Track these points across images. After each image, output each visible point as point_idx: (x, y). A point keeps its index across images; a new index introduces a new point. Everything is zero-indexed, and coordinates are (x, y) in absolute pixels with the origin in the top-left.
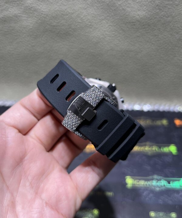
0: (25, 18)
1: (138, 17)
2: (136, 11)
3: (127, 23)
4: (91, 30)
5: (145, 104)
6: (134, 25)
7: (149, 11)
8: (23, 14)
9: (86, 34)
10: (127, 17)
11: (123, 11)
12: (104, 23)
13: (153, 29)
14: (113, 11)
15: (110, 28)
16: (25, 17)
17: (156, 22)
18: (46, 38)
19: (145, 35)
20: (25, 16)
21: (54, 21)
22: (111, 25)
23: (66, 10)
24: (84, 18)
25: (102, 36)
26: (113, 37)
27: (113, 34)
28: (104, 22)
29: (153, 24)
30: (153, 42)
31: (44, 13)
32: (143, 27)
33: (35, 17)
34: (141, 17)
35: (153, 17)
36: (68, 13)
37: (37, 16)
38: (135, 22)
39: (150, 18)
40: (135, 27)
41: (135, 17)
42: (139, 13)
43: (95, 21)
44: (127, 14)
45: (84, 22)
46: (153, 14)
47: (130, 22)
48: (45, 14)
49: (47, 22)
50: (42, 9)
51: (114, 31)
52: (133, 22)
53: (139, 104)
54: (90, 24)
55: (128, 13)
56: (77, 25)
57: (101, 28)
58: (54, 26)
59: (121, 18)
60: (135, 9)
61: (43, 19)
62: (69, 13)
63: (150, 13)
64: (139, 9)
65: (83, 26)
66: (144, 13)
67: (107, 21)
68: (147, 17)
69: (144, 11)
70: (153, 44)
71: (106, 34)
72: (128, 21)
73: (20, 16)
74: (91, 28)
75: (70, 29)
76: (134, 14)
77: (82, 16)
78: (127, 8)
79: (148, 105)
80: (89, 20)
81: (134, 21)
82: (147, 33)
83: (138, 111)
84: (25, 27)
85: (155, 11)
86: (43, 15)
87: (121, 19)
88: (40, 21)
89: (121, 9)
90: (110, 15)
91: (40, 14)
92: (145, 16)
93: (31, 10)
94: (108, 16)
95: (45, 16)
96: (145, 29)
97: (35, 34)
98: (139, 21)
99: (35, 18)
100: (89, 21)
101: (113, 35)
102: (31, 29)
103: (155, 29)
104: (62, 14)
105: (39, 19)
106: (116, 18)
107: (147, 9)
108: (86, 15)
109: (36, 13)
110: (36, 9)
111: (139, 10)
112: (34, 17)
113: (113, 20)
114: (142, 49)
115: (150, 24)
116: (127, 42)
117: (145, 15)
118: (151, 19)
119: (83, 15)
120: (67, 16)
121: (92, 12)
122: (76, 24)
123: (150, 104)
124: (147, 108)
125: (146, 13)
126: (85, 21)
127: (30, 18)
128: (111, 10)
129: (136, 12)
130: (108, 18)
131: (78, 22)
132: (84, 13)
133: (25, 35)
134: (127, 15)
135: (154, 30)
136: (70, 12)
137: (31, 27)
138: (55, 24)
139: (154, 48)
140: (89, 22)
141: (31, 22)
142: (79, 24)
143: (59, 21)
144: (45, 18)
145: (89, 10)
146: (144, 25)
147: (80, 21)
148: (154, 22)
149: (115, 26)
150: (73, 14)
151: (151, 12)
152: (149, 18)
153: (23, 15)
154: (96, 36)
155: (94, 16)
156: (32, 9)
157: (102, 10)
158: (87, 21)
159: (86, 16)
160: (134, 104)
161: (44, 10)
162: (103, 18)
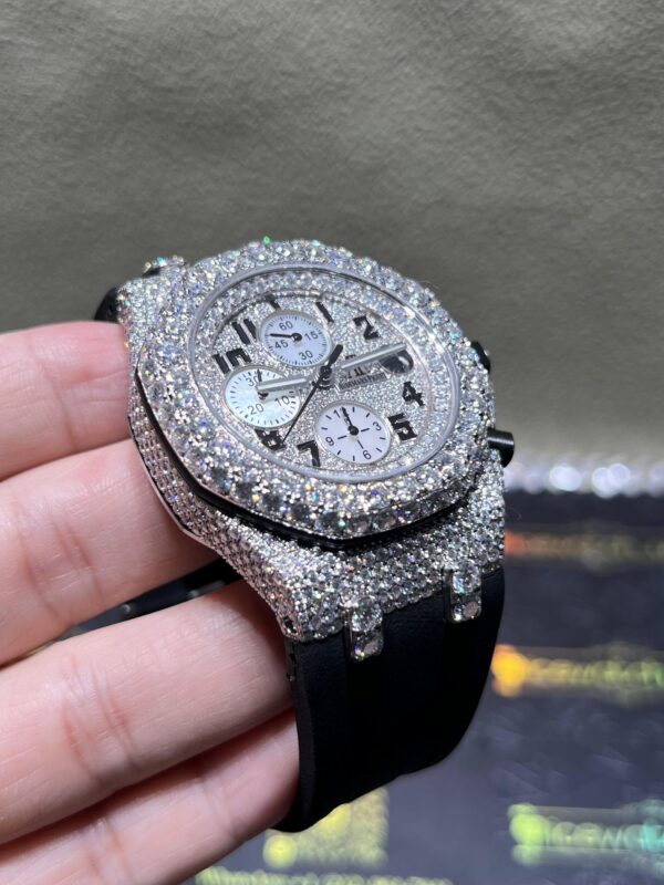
0: (31, 54)
1: (569, 47)
2: (559, 18)
3: (519, 74)
4: (346, 109)
5: (603, 462)
6: (552, 85)
7: (623, 19)
8: (20, 34)
9: (322, 129)
10: (515, 46)
11: (496, 20)
12: (407, 76)
13: (640, 104)
14: (449, 18)
15: (434, 102)
16: (29, 47)
17: (655, 71)
18: (130, 148)
19: (601, 134)
20: (28, 41)
21: (170, 68)
22: (439, 88)
23: (224, 12)
24: (311, 53)
25: (397, 139)
26: (449, 142)
27: (452, 129)
28: (407, 70)
29: (641, 80)
30: (643, 169)
31: (119, 29)
32: (594, 95)
33: (80, 48)
34: (583, 46)
35: (641, 48)
36: (234, 29)
37: (87, 45)
38: (555, 73)
39: (629, 53)
40: (554, 96)
41: (554, 46)
42: (574, 27)
43: (362, 68)
44: (517, 34)
45: (311, 70)
46: (640, 35)
47: (529, 73)
48: (123, 36)
49: (138, 74)
50: (114, 12)
51: (455, 116)
52: (545, 73)
53: (576, 464)
54: (338, 80)
55: (522, 29)
56: (276, 88)
57: (393, 100)
58: (170, 90)
59: (488, 52)
60: (555, 11)
61: (117, 59)
62: (241, 30)
63: (626, 28)
64: (573, 8)
65: (308, 92)
66: (600, 28)
67: (420, 66)
68: (611, 50)
69: (600, 18)
70: (640, 175)
71: (418, 129)
72: (520, 69)
73: (9, 42)
74: (345, 99)
75: (246, 106)
76: (551, 34)
77: (303, 45)
78: (517, 6)
79: (618, 465)
80: (336, 61)
81: (549, 67)
82: (612, 123)
83: (567, 497)
84: (30, 94)
85: (650, 21)
86: (115, 40)
87: (486, 57)
88: (99, 67)
89: (487, 8)
90: (438, 39)
91: (103, 35)
92: (603, 42)
93: (58, 14)
94: (426, 44)
95: (125, 43)
96: (601, 107)
97: (78, 130)
98: (572, 68)
99: (80, 54)
100: (336, 66)
101: (450, 135)
102: (61, 104)
103: (651, 107)
104: (208, 34)
105: (98, 59)
106: (464, 52)
107: (610, 8)
108: (324, 36)
109: (83, 30)
110: (80, 10)
111: (574, 16)
112: (73, 49)
113: (452, 61)
114: (587, 203)
115: (625, 81)
116: (519, 165)
117: (600, 37)
118: (631, 58)
119: (308, 38)
120: (231, 45)
121: (348, 26)
122: (275, 83)
123: (627, 463)
124: (610, 479)
125: (610, 27)
126: (315, 65)
127: (53, 51)
128: (440, 16)
129: (560, 23)
130: (427, 51)
131: (283, 73)
132: (312, 31)
133: (29, 132)
134: (516, 40)
135: (643, 109)
136: (245, 23)
137: (59, 97)
138: (170, 81)
139: (643, 195)
140: (336, 72)
141: (60, 71)
142: (291, 80)
143: (192, 66)
144: (125, 50)
145: (336, 12)
146: (596, 88)
147: (293, 68)
148: (645, 72)
149: (460, 89)
150: (258, 32)
151: (632, 24)
152: (622, 52)
153: (22, 39)
154: (369, 137)
155: (359, 41)
156: (64, 10)
157: (395, 15)
158: (325, 65)
159: (323, 42)
160: (551, 463)
161: (119, 17)
162: (404, 53)
